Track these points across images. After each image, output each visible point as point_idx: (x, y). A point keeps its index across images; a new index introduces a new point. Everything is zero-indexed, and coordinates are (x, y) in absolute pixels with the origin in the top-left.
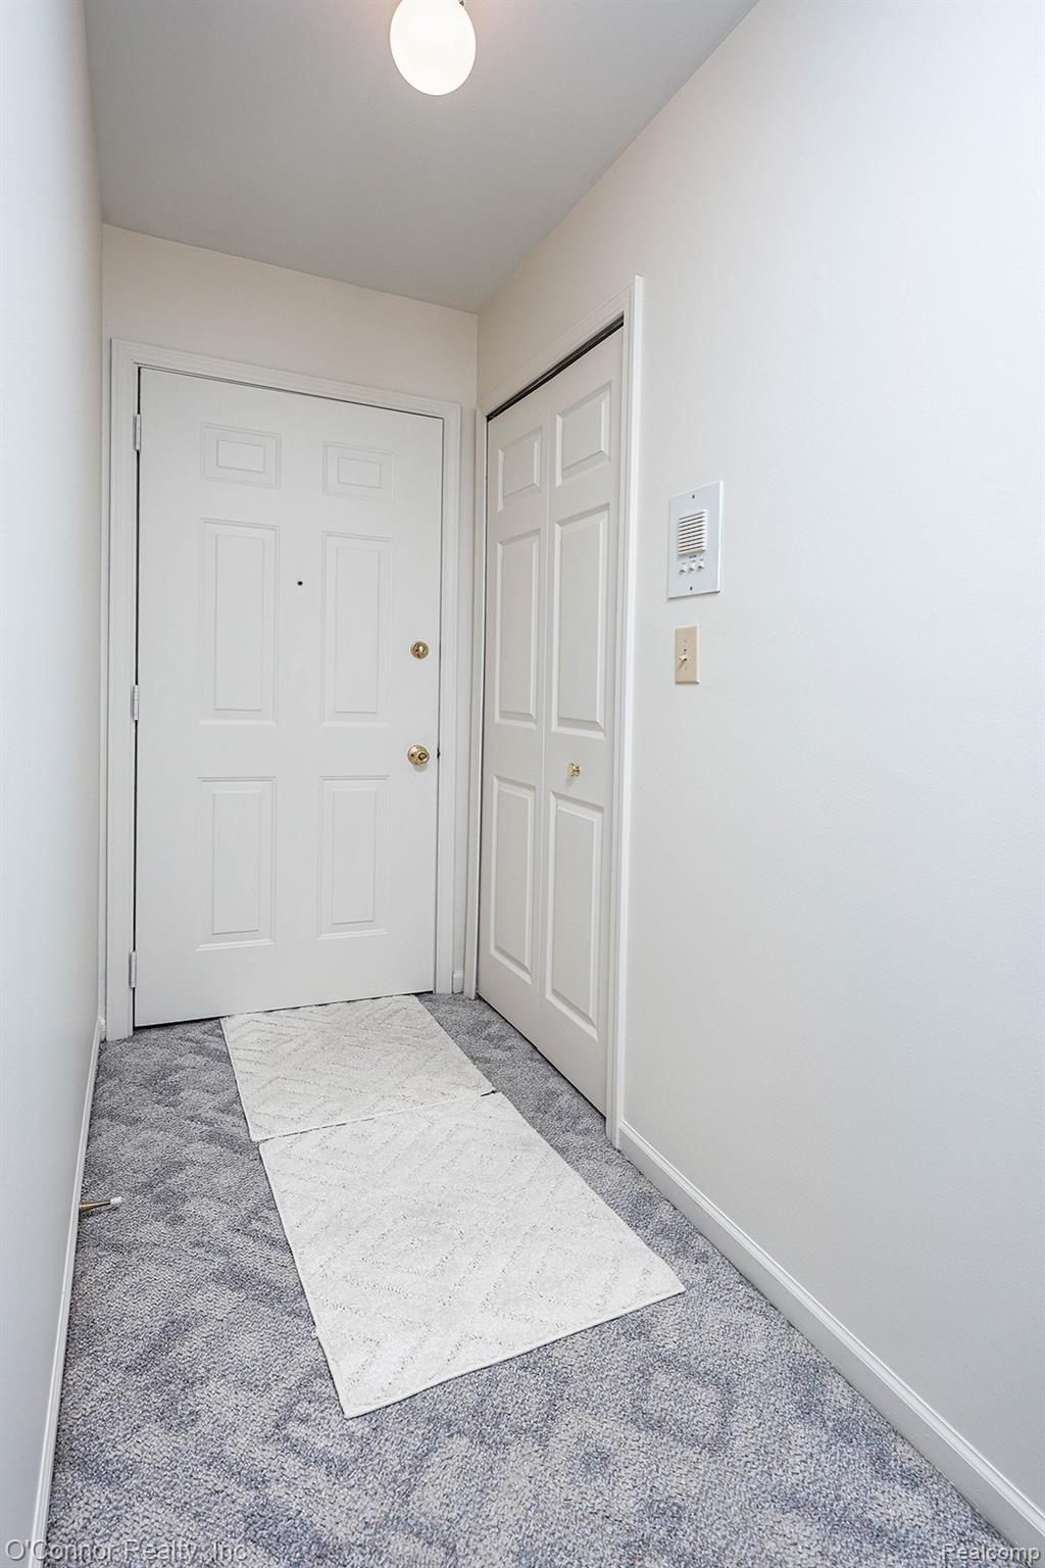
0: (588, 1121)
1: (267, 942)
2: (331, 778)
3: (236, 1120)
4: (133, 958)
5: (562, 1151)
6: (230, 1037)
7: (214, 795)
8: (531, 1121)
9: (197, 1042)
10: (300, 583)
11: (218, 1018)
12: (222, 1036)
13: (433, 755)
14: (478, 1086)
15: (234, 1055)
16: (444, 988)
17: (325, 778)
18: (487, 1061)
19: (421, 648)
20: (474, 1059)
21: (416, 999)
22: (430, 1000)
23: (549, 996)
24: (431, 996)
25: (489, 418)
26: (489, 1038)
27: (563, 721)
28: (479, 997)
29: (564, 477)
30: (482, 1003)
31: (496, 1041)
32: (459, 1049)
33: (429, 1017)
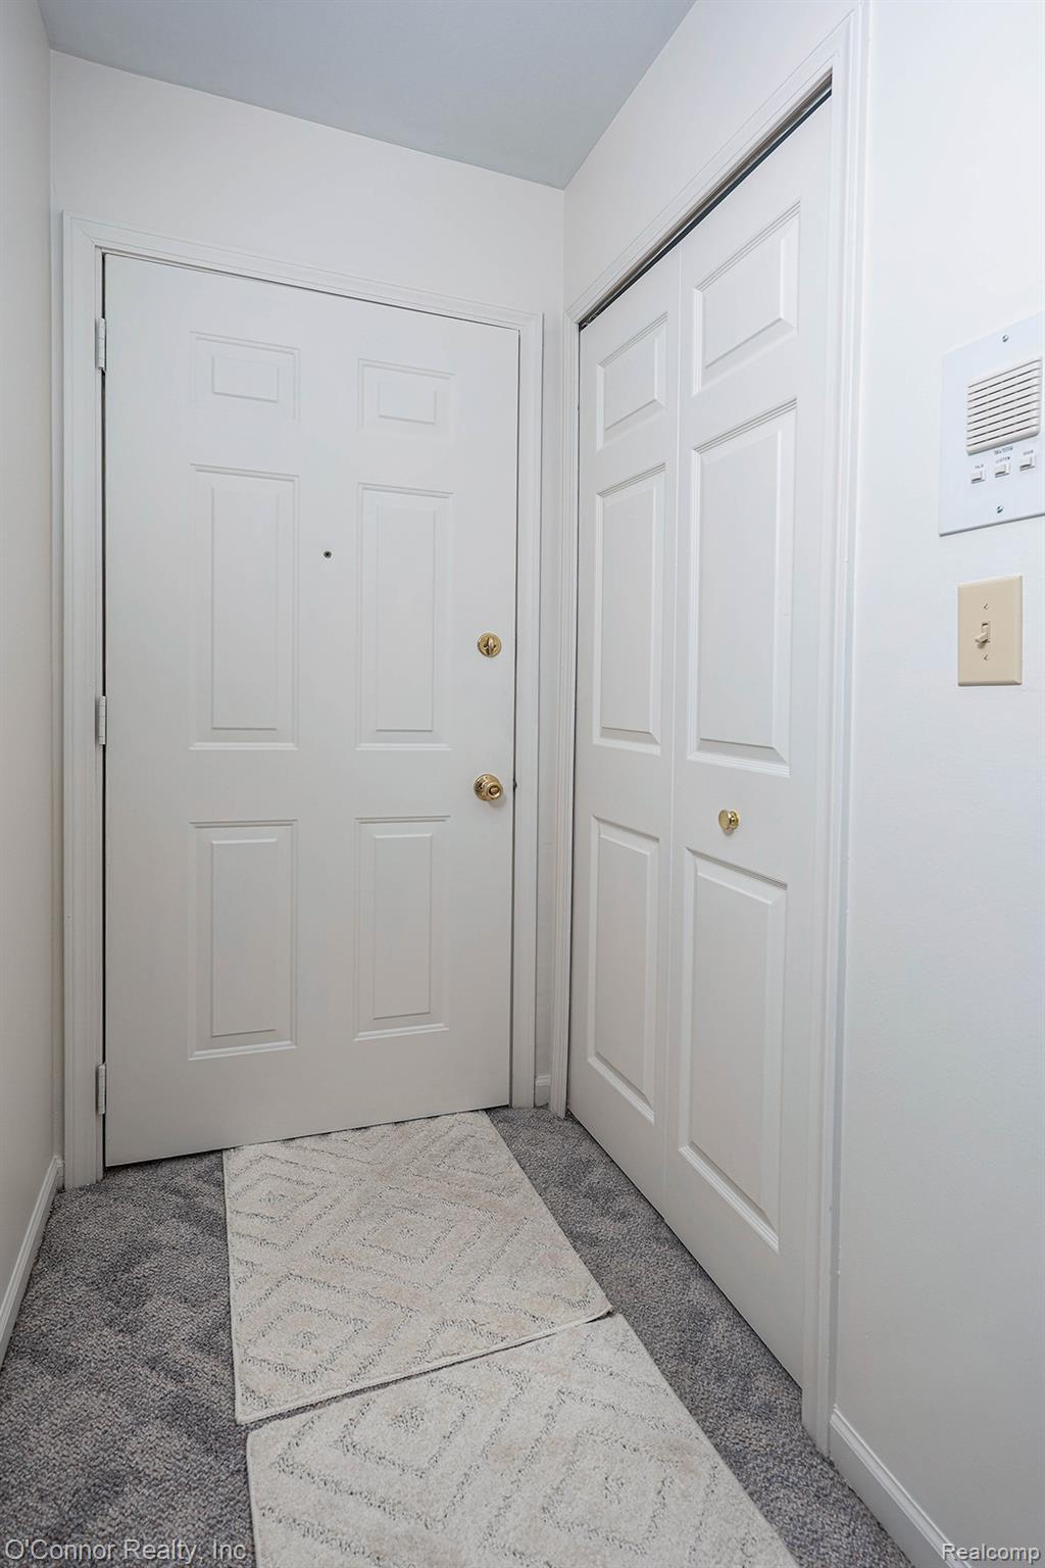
0: (764, 1386)
1: (286, 1045)
2: (372, 821)
3: (220, 1371)
4: (102, 1074)
5: (735, 1460)
6: (232, 1188)
7: (212, 844)
8: (672, 1378)
9: (186, 1196)
10: (328, 554)
11: (221, 1151)
12: (220, 1184)
13: (507, 787)
14: (584, 1302)
15: (234, 1223)
16: (524, 1098)
17: (364, 821)
18: (594, 1242)
19: (491, 641)
20: (575, 1238)
21: (485, 1119)
22: (505, 1120)
23: (686, 1151)
24: (506, 1112)
25: (582, 325)
26: (591, 1194)
27: (706, 744)
28: (569, 1115)
29: (704, 381)
30: (576, 1127)
31: (601, 1198)
32: (549, 1215)
33: (505, 1155)
